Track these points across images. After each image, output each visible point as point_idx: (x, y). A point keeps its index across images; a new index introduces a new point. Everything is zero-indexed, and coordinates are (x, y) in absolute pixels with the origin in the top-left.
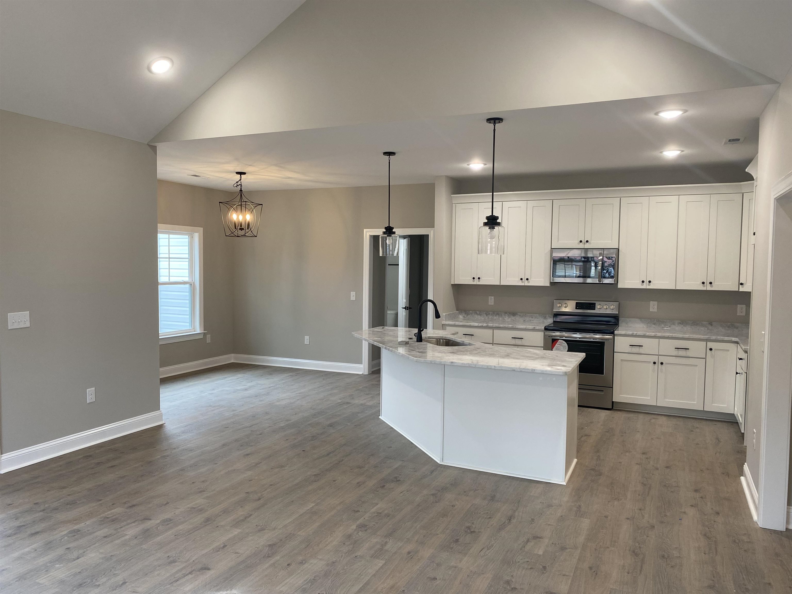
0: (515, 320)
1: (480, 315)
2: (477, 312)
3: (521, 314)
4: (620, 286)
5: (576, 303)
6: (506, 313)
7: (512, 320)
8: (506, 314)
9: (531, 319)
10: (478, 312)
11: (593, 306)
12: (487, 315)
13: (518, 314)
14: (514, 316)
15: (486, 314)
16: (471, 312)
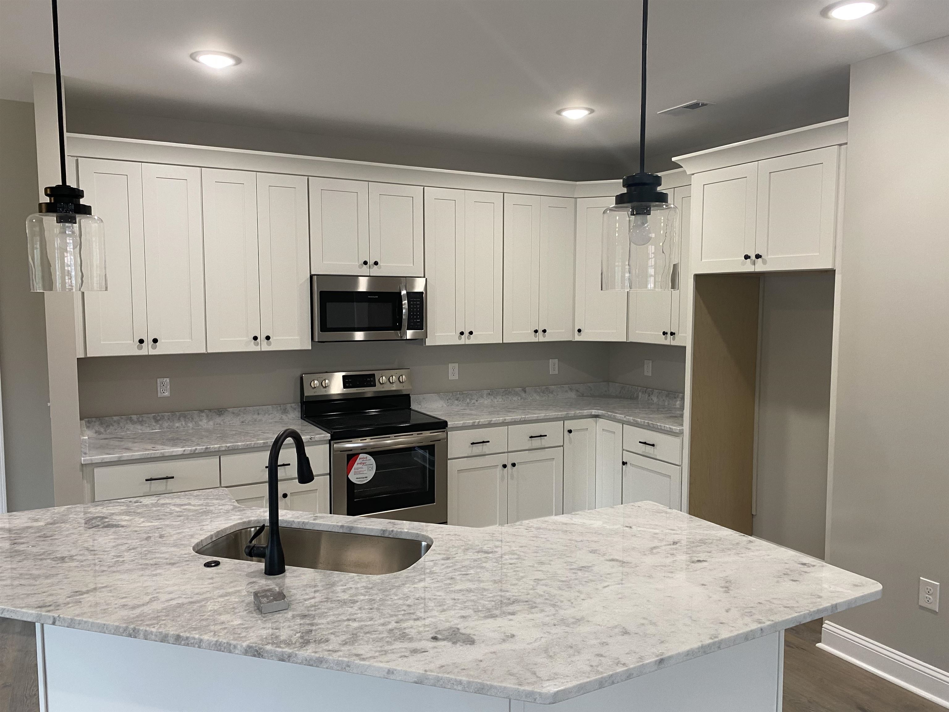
0: (222, 423)
1: (141, 422)
2: (131, 417)
3: (236, 410)
4: (429, 342)
5: (343, 376)
6: (202, 411)
7: (217, 424)
8: (203, 414)
9: (255, 416)
10: (134, 417)
11: (372, 379)
12: (157, 421)
13: (229, 409)
14: (220, 415)
15: (154, 418)
16: (115, 418)
